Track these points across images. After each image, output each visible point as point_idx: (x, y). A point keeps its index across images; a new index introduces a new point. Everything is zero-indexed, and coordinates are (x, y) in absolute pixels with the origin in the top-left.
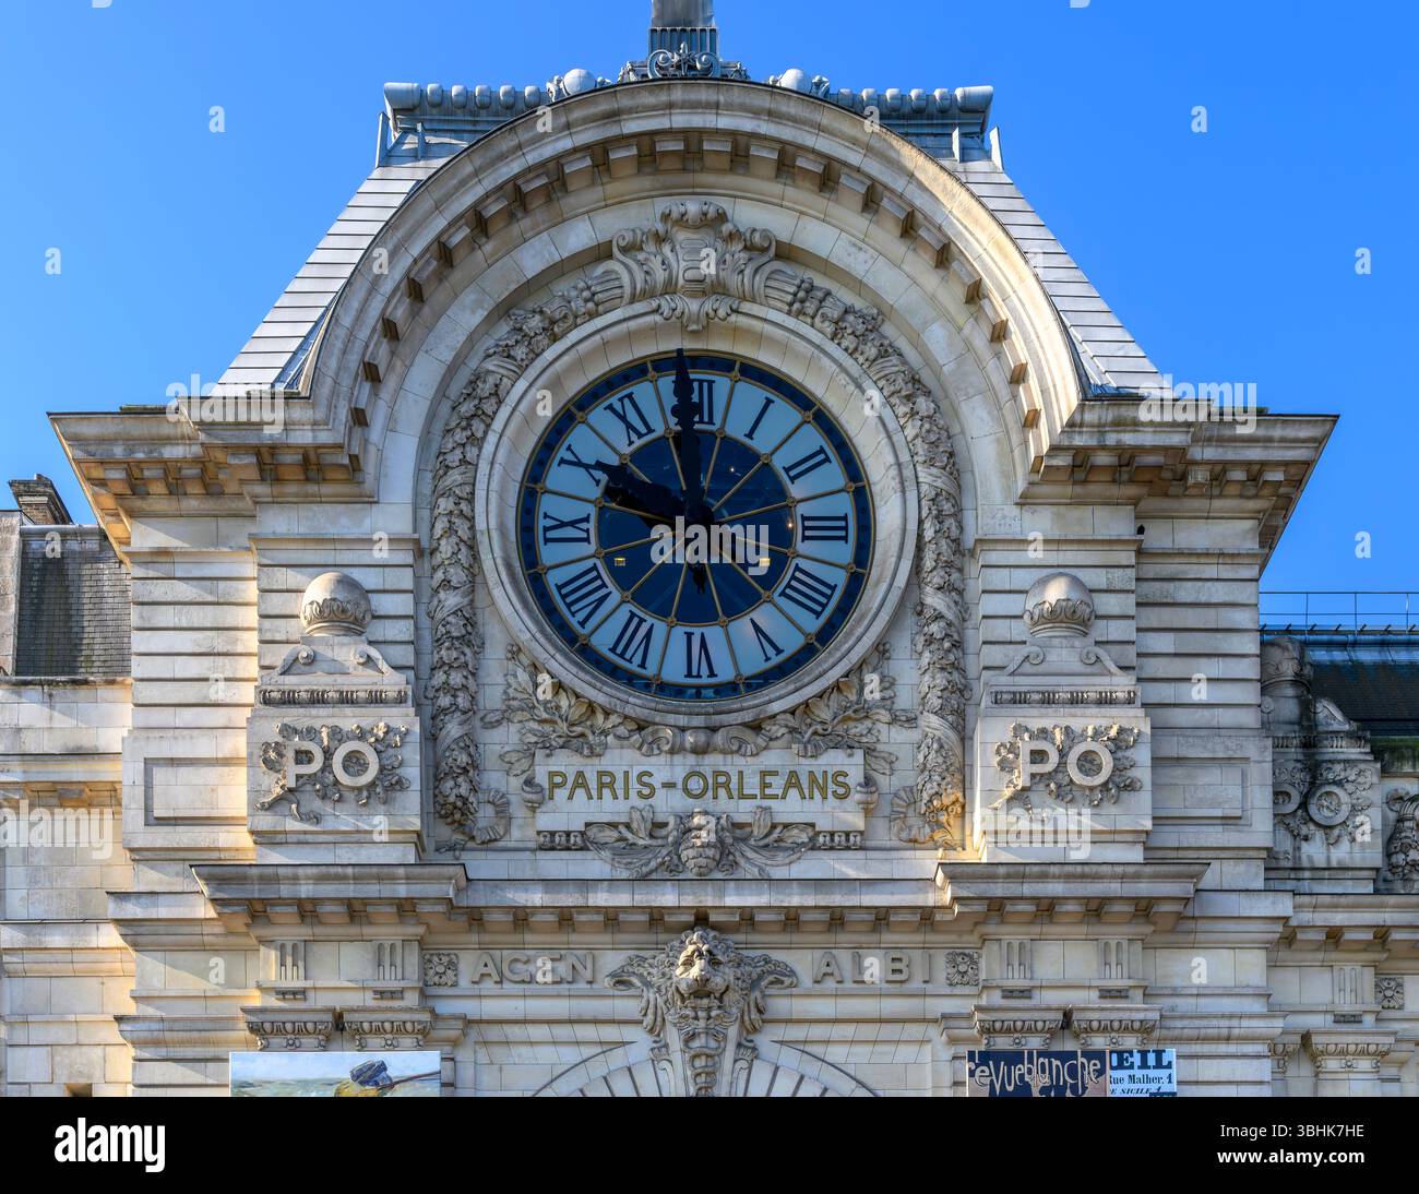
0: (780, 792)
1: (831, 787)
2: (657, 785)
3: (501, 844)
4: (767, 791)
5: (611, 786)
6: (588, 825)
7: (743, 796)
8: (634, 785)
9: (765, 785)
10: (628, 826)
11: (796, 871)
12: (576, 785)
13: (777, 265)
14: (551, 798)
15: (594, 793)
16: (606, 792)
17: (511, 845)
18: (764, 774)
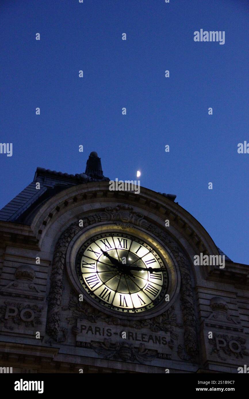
0: (147, 340)
1: (162, 341)
2: (112, 333)
3: (64, 343)
4: (144, 339)
5: (99, 332)
6: (92, 341)
7: (137, 340)
8: (106, 332)
9: (143, 338)
10: (104, 343)
11: (153, 363)
12: (89, 330)
13: (144, 220)
14: (81, 332)
15: (94, 332)
16: (98, 333)
17: (68, 344)
18: (143, 334)
